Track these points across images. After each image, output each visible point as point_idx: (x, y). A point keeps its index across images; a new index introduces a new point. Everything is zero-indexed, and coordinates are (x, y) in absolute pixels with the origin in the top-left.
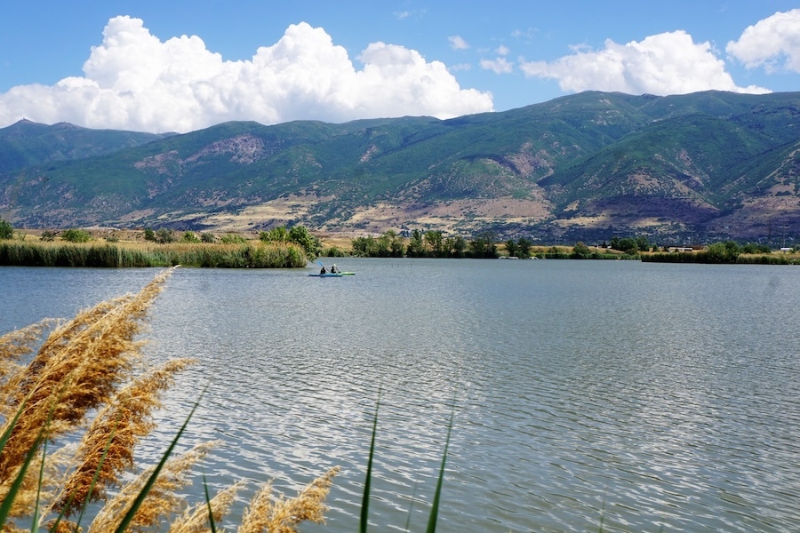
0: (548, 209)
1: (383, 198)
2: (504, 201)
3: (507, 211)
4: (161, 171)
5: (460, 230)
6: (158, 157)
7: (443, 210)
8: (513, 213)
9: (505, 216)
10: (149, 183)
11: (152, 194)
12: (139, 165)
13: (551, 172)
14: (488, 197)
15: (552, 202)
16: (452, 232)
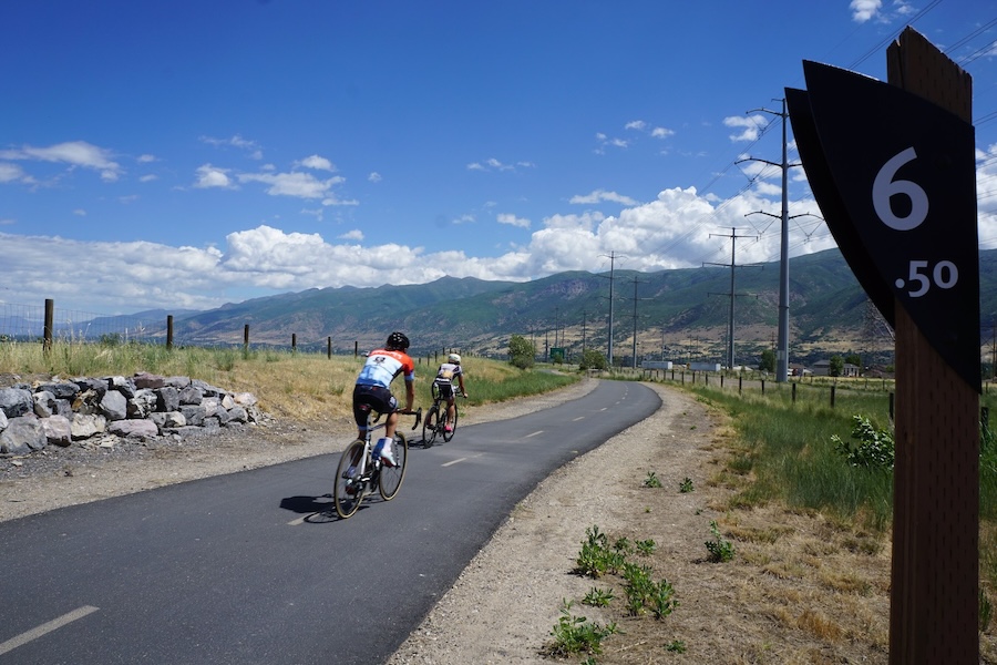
0: (796, 334)
1: (658, 324)
2: (757, 327)
3: (758, 335)
4: (510, 306)
5: (713, 351)
6: (510, 296)
7: (703, 333)
8: (763, 337)
9: (757, 340)
10: (500, 315)
11: (501, 322)
12: (495, 302)
13: (805, 304)
14: (744, 324)
15: (800, 328)
16: (705, 353)
